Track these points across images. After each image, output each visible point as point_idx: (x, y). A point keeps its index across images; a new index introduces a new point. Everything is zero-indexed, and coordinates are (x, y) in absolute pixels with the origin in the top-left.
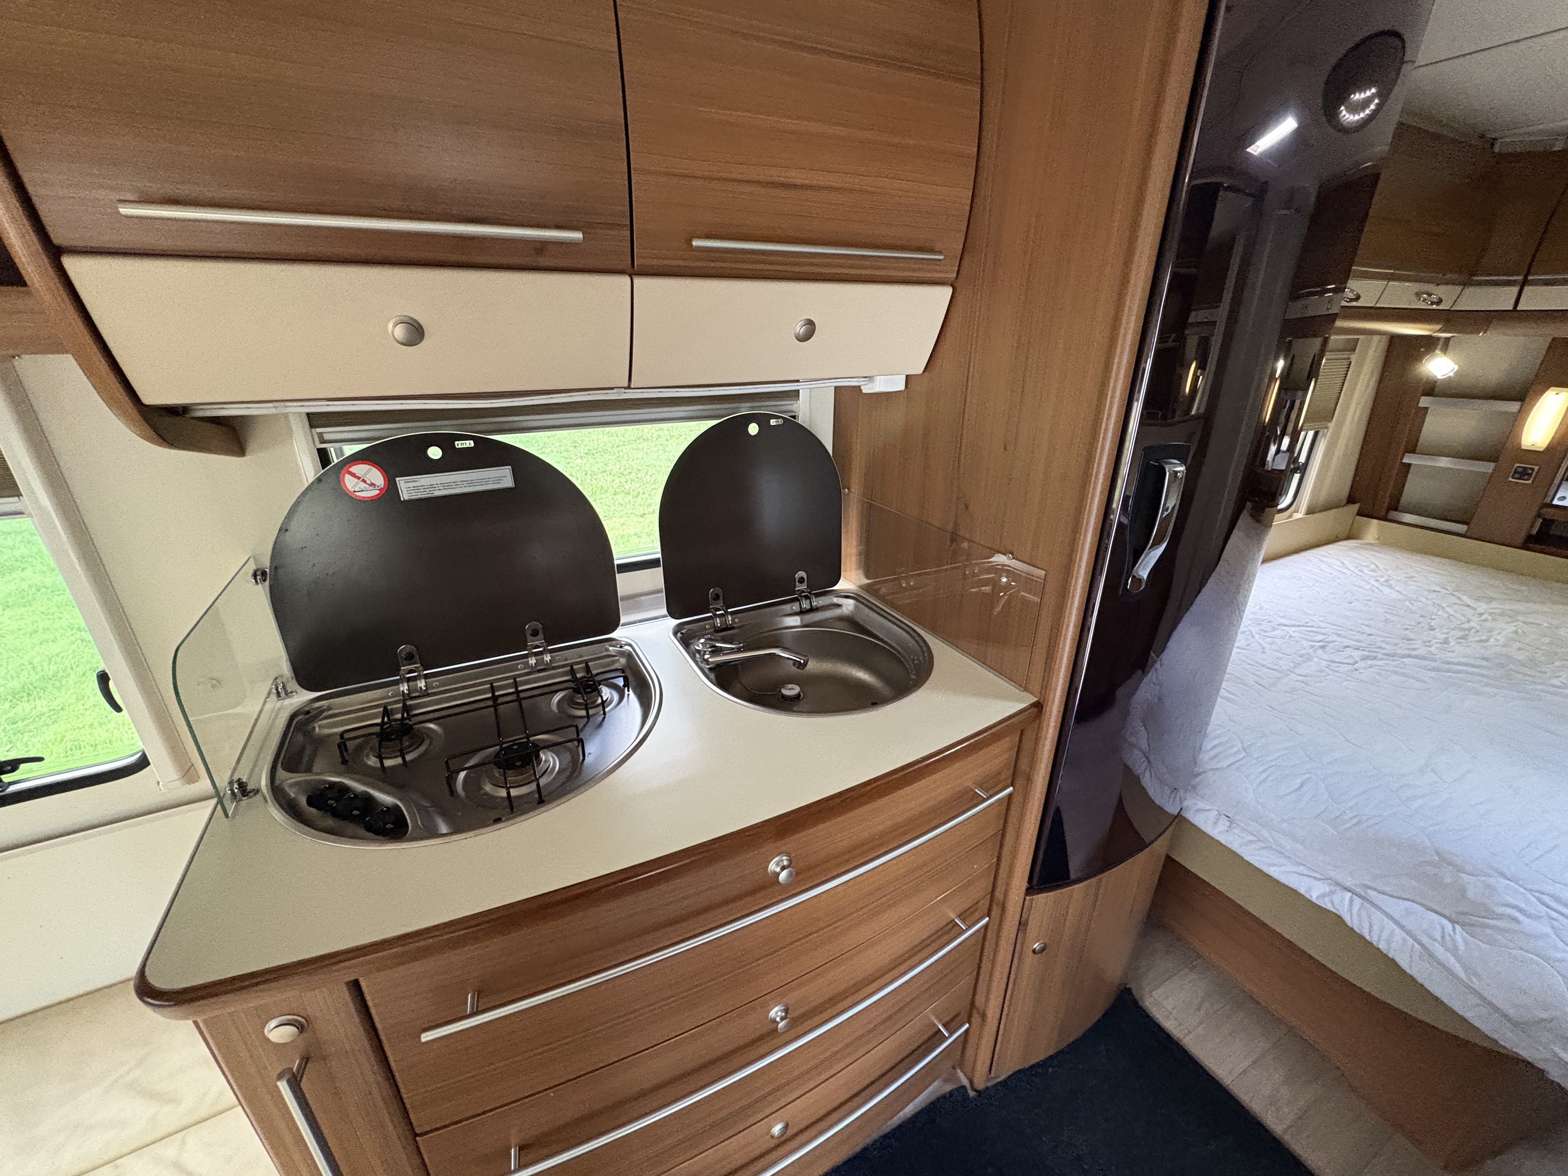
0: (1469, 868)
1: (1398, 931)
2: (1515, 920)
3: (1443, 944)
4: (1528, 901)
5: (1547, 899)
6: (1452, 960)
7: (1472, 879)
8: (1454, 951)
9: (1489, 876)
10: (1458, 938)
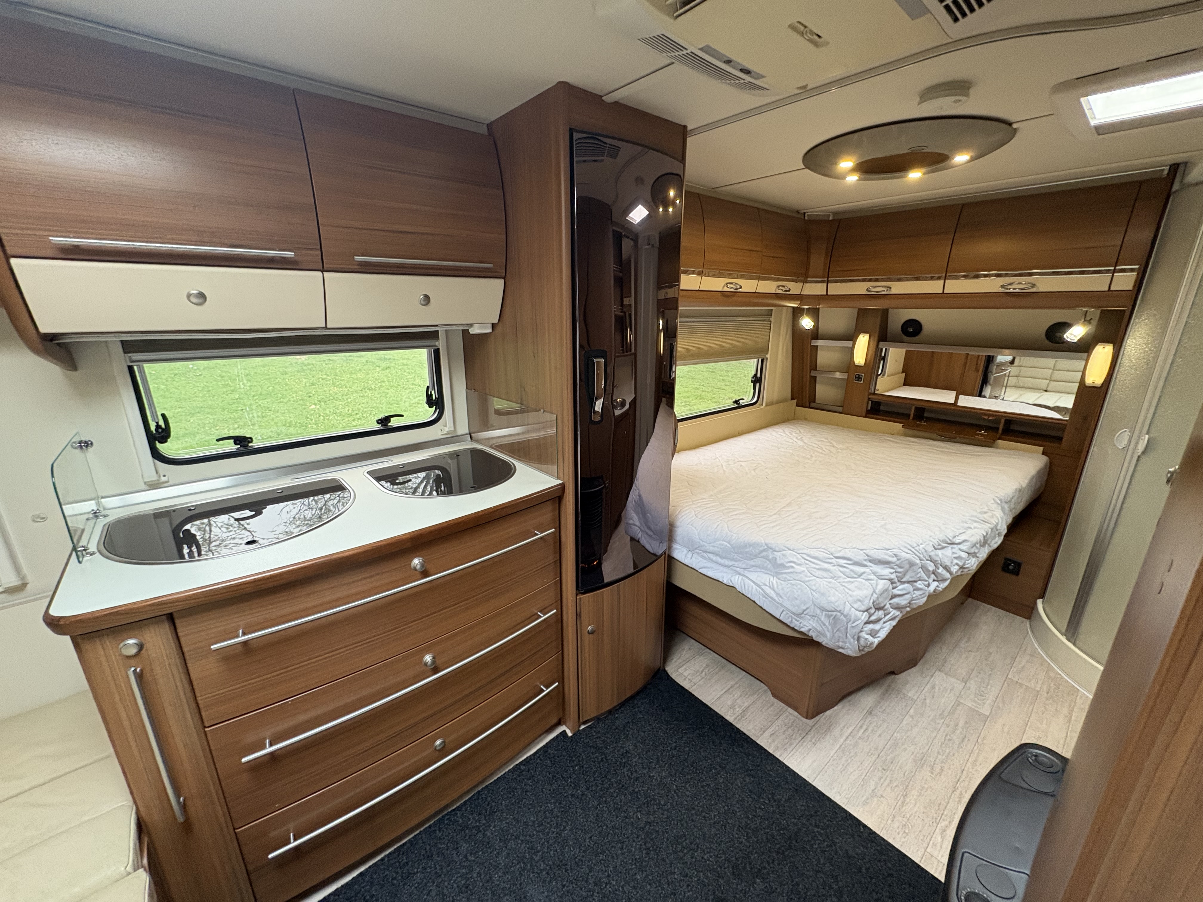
0: (777, 549)
1: (754, 586)
2: (792, 567)
3: (770, 587)
4: (798, 559)
5: (804, 556)
6: (772, 592)
7: (779, 554)
8: (773, 589)
9: (784, 550)
10: (775, 582)
